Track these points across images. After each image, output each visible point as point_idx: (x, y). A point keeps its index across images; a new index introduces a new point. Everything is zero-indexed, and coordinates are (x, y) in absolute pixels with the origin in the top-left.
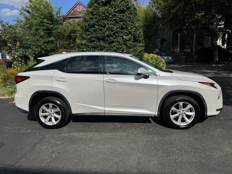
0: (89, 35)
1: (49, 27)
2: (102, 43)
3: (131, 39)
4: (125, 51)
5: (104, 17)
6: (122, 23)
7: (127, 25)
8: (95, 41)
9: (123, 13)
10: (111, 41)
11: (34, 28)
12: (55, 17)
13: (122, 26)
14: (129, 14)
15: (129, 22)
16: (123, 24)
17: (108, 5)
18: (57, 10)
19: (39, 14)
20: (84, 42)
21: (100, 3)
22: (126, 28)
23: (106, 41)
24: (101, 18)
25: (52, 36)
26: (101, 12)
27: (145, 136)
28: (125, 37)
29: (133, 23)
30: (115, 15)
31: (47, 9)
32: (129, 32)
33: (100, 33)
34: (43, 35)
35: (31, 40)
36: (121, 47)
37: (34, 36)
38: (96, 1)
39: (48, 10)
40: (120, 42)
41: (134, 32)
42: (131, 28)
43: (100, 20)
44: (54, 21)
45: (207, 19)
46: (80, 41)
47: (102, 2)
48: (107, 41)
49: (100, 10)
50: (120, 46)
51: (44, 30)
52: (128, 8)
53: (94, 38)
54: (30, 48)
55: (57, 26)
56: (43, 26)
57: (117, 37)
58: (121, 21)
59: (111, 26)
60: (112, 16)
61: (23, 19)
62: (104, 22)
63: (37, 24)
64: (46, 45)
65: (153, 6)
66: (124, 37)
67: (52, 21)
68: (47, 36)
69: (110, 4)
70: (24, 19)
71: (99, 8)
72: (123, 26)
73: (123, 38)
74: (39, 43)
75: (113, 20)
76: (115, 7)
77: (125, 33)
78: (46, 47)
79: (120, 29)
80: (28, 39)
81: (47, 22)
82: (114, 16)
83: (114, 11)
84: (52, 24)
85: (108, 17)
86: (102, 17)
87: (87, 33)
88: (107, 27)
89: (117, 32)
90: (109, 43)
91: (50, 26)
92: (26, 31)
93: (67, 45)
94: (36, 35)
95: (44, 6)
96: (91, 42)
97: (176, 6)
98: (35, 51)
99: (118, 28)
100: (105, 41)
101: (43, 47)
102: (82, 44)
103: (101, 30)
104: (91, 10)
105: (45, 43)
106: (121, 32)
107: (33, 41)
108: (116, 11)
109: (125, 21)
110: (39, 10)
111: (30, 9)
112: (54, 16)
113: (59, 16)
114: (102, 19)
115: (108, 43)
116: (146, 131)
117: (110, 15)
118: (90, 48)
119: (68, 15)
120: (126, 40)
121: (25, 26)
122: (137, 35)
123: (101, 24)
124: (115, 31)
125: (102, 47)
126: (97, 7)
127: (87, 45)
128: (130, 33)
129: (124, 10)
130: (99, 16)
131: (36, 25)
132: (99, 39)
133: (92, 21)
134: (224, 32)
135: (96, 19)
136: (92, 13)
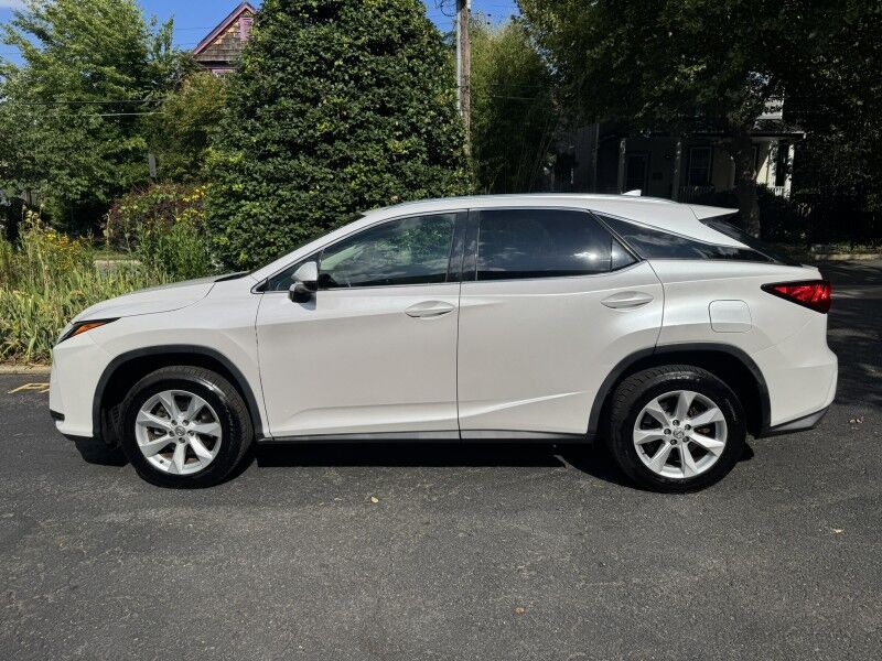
0: (254, 131)
1: (126, 98)
2: (304, 163)
3: (416, 151)
4: (396, 197)
5: (313, 64)
6: (381, 91)
7: (402, 100)
8: (276, 154)
9: (388, 52)
10: (341, 159)
11: (61, 99)
12: (150, 57)
13: (382, 102)
14: (410, 58)
15: (413, 88)
16: (389, 95)
17: (331, 20)
18: (157, 31)
19: (87, 44)
20: (236, 157)
21: (301, 12)
22: (399, 110)
23: (322, 156)
24: (303, 68)
25: (138, 131)
26: (301, 46)
27: (425, 519)
28: (394, 144)
29: (428, 92)
30: (357, 58)
31: (117, 27)
32: (409, 124)
33: (297, 127)
34: (102, 125)
35: (48, 144)
36: (381, 182)
37: (63, 131)
38: (284, 5)
39: (123, 30)
40: (374, 164)
41: (429, 128)
42: (419, 113)
43: (298, 77)
44: (145, 75)
45: (712, 88)
46: (221, 153)
47: (308, 9)
48: (326, 155)
49: (298, 36)
50: (376, 178)
51: (106, 107)
52: (409, 37)
53: (274, 142)
54: (46, 175)
55: (157, 95)
56: (102, 91)
57: (362, 142)
58: (379, 84)
59: (339, 101)
60: (345, 61)
61: (22, 65)
62: (314, 84)
63: (79, 83)
64: (112, 167)
65: (527, 34)
66: (390, 146)
67: (136, 73)
68: (116, 131)
69: (337, 18)
70: (25, 61)
71: (293, 29)
72: (388, 102)
73: (386, 150)
74: (82, 159)
75: (347, 78)
76: (356, 30)
77: (396, 130)
78: (112, 174)
79: (376, 111)
80: (39, 141)
81: (118, 76)
82: (353, 61)
83: (351, 46)
84: (139, 84)
85: (330, 64)
86: (305, 65)
87: (249, 123)
88: (325, 102)
89: (361, 125)
90: (333, 166)
91: (130, 95)
92: (33, 109)
93: (186, 167)
94: (73, 126)
95: (105, 14)
96: (263, 158)
97: (605, 37)
98: (66, 189)
99: (368, 109)
100: (318, 157)
101: (98, 173)
102: (226, 166)
103: (301, 114)
104: (264, 36)
105: (106, 157)
106: (379, 125)
107: (61, 150)
108: (359, 42)
109: (396, 84)
110: (85, 30)
111: (51, 26)
112: (144, 57)
113: (167, 56)
114: (305, 74)
115: (329, 166)
116: (435, 499)
117: (337, 59)
118: (256, 179)
119: (201, 51)
120: (400, 157)
121: (26, 89)
122: (444, 138)
123: (301, 91)
124: (354, 118)
125: (304, 178)
126: (287, 27)
127: (248, 169)
128: (415, 129)
129: (390, 41)
130: (294, 60)
131: (73, 89)
132: (294, 148)
133: (269, 79)
134: (782, 138)
135: (283, 69)
136: (268, 48)
